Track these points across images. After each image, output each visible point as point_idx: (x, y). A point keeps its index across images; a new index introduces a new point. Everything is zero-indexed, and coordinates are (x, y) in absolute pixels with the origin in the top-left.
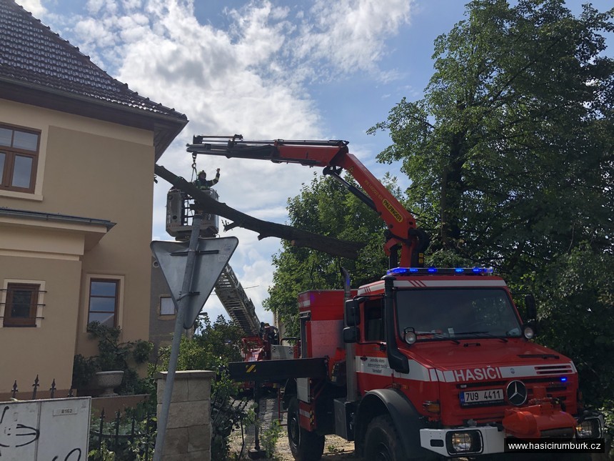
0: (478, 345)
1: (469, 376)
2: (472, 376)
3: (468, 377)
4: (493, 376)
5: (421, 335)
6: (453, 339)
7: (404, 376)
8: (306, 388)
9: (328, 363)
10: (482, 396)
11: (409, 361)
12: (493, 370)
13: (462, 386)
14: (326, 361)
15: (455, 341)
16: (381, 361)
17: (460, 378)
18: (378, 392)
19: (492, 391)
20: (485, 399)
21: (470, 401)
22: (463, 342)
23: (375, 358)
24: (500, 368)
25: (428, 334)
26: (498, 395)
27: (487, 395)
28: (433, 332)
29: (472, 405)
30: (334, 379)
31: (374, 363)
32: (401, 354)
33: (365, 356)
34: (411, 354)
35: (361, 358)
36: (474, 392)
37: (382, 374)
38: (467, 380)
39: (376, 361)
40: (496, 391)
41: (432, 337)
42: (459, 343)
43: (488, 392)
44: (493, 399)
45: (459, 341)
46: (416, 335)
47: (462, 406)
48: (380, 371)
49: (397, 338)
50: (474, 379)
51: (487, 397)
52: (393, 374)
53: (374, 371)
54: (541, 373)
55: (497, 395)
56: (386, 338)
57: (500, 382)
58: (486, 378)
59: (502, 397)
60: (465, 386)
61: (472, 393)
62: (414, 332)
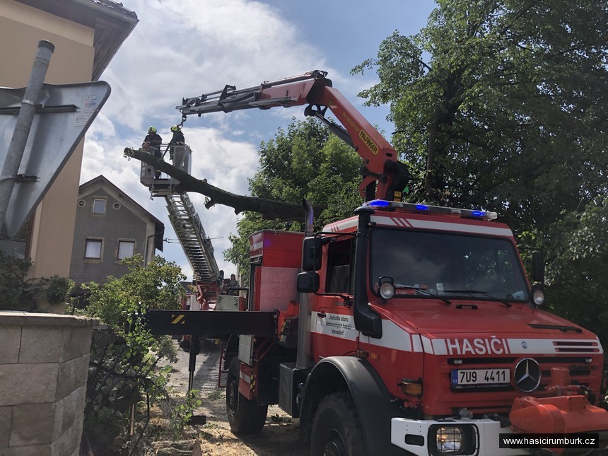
0: (475, 308)
1: (467, 348)
2: (470, 349)
3: (465, 349)
4: (498, 350)
5: (400, 288)
6: (443, 298)
7: (374, 342)
8: (249, 348)
9: (277, 319)
10: (481, 376)
11: (384, 321)
12: (499, 342)
13: (456, 362)
14: (276, 316)
15: (445, 300)
16: (344, 319)
17: (455, 350)
18: (337, 360)
19: (495, 371)
20: (485, 382)
21: (465, 382)
22: (455, 303)
23: (336, 315)
24: (508, 340)
25: (408, 288)
26: (503, 376)
27: (489, 376)
28: (416, 286)
29: (466, 389)
30: (283, 338)
31: (334, 321)
32: (371, 310)
33: (323, 312)
34: (386, 313)
35: (318, 314)
36: (472, 371)
37: (343, 337)
38: (464, 353)
39: (338, 319)
40: (501, 371)
41: (414, 293)
42: (450, 303)
43: (490, 371)
44: (496, 381)
45: (450, 301)
46: (395, 289)
47: (454, 389)
48: (340, 333)
49: (368, 290)
50: (473, 353)
51: (487, 379)
52: (358, 338)
53: (333, 332)
54: (561, 350)
55: (501, 376)
56: (353, 289)
57: (507, 360)
58: (490, 353)
59: (508, 380)
60: (460, 362)
61: (468, 371)
62: (392, 283)
